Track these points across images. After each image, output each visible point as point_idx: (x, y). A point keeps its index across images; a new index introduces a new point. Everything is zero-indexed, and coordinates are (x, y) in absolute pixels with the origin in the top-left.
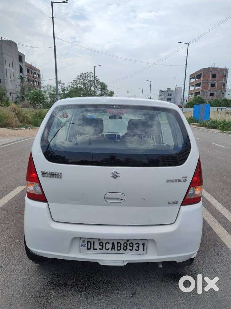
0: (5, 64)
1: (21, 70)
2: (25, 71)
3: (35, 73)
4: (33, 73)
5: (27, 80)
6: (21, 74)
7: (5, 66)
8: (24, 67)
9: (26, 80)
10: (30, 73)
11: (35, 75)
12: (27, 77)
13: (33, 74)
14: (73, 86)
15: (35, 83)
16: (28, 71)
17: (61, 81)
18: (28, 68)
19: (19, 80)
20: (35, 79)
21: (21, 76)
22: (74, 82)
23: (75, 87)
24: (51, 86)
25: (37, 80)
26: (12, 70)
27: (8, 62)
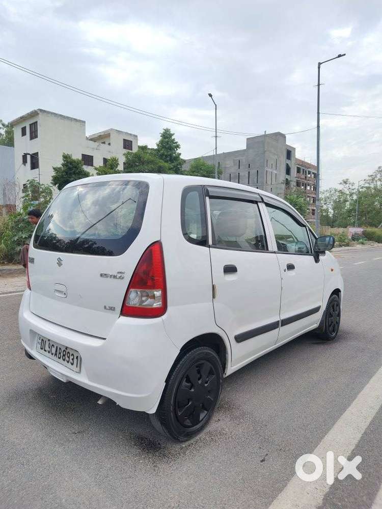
0: (266, 165)
1: (288, 171)
2: (294, 171)
3: (309, 173)
4: (306, 172)
5: (295, 184)
6: (287, 177)
7: (266, 169)
8: (292, 166)
9: (293, 184)
10: (302, 173)
11: (309, 176)
12: (295, 180)
13: (306, 174)
14: (367, 185)
15: (308, 188)
16: (298, 170)
17: (347, 179)
18: (299, 166)
19: (283, 186)
20: (308, 182)
21: (287, 179)
22: (370, 178)
23: (372, 186)
24: (336, 190)
25: (311, 182)
26: (275, 172)
27: (270, 163)
